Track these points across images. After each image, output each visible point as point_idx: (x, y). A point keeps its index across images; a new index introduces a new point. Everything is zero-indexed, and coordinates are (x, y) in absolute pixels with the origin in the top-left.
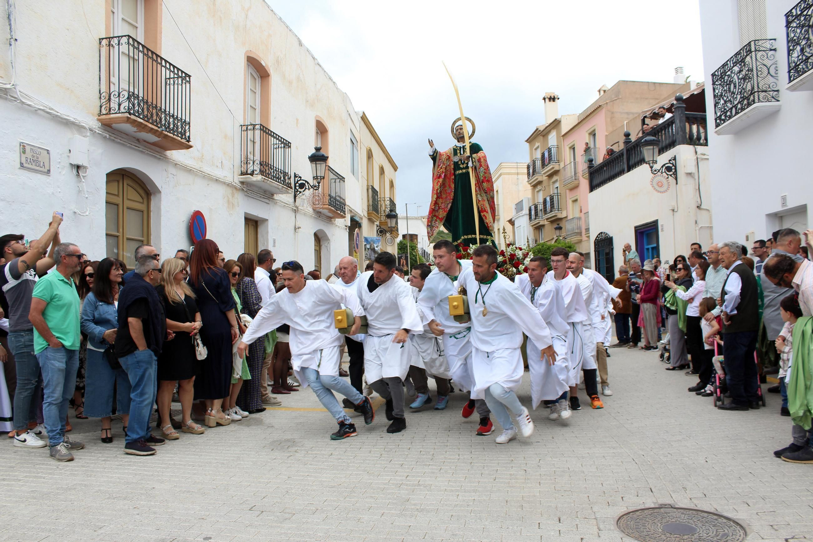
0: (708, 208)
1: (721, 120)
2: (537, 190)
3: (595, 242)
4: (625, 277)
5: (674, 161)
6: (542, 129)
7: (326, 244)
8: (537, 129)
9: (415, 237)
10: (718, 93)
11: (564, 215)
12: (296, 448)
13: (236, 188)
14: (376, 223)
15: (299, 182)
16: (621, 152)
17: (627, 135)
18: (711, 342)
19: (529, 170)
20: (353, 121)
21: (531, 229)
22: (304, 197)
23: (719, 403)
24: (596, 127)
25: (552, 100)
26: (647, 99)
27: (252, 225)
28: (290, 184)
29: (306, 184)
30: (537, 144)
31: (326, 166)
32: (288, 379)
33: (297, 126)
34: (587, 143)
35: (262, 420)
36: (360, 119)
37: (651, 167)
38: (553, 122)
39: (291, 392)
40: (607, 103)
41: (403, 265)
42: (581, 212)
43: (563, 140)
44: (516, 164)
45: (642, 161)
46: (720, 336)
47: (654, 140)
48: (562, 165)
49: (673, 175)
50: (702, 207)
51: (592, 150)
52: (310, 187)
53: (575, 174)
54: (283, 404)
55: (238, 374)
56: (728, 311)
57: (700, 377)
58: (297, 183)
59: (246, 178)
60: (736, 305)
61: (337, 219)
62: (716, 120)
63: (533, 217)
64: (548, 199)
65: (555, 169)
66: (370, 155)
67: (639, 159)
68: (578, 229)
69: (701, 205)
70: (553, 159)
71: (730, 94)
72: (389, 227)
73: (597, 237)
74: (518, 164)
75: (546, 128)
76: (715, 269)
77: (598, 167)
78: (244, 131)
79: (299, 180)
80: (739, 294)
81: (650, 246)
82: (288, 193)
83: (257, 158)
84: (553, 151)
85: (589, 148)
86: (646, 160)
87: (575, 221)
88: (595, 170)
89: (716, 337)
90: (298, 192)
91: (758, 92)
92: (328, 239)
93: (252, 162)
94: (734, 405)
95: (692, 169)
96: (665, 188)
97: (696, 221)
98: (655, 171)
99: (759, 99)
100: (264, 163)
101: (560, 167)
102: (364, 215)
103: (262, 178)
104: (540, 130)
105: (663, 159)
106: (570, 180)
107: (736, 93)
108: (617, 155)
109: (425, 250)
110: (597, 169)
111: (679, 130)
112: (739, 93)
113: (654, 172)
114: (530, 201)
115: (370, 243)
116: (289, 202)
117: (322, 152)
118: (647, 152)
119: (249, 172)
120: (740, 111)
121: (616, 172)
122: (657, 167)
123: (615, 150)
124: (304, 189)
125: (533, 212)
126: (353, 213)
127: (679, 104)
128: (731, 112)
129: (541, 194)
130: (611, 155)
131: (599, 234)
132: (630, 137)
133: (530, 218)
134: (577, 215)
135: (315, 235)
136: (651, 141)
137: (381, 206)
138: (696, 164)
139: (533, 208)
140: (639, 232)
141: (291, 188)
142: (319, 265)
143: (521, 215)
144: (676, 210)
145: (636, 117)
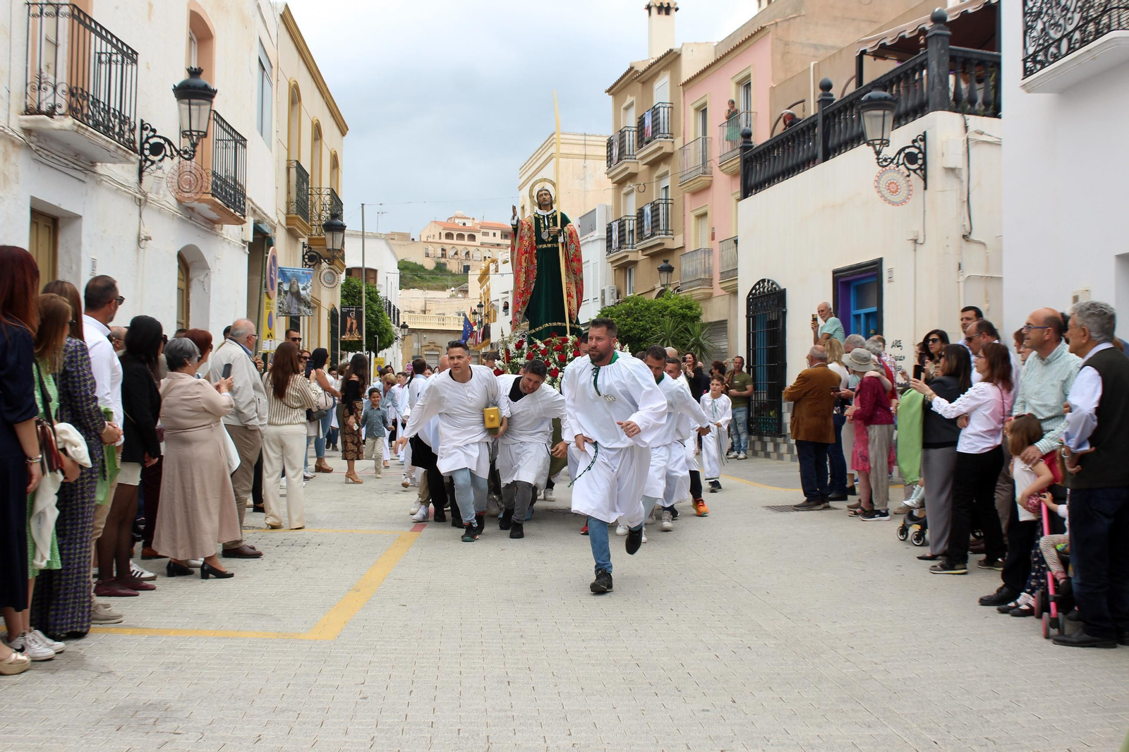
0: (983, 241)
1: (1035, 62)
2: (626, 190)
3: (748, 299)
4: (821, 368)
5: (922, 143)
6: (641, 68)
7: (201, 278)
8: (632, 68)
9: (372, 275)
10: (1032, 8)
11: (677, 243)
12: (175, 725)
13: (13, 142)
14: (302, 240)
15: (152, 141)
16: (812, 120)
17: (826, 87)
18: (1035, 506)
19: (611, 150)
20: (264, 22)
21: (610, 268)
22: (159, 173)
23: (1054, 632)
24: (751, 71)
25: (664, 12)
26: (854, 20)
27: (46, 226)
28: (134, 142)
29: (167, 146)
30: (629, 99)
31: (211, 110)
32: (131, 562)
33: (150, 18)
34: (733, 102)
35: (83, 656)
36: (278, 18)
37: (878, 153)
38: (666, 55)
39: (140, 592)
40: (776, 23)
41: (351, 330)
42: (713, 239)
43: (684, 92)
44: (583, 138)
45: (858, 138)
46: (1053, 495)
47: (886, 98)
48: (679, 143)
49: (918, 171)
50: (973, 237)
51: (743, 117)
52: (175, 153)
53: (705, 162)
54: (125, 621)
55: (43, 558)
56: (1072, 446)
57: (1004, 577)
58: (147, 141)
59: (37, 121)
60: (1089, 433)
61: (225, 226)
62: (1025, 61)
63: (615, 244)
64: (648, 210)
65: (663, 151)
66: (295, 97)
67: (847, 136)
68: (705, 273)
69: (970, 233)
70: (661, 131)
71: (1059, 10)
72: (328, 250)
73: (754, 288)
74: (587, 138)
75: (650, 66)
76: (1043, 359)
77: (761, 148)
78: (34, 16)
79: (152, 137)
80: (1093, 412)
81: (862, 311)
82: (128, 161)
83: (63, 76)
84: (663, 113)
85: (736, 111)
86: (869, 138)
87: (701, 256)
88: (755, 155)
89: (1045, 497)
90: (149, 163)
91: (1118, 8)
92: (205, 267)
93: (50, 90)
94: (1086, 637)
95: (957, 161)
96: (903, 193)
97: (960, 265)
98: (885, 160)
99: (1119, 24)
100: (80, 91)
101: (673, 148)
102: (280, 223)
103: (74, 124)
104: (637, 71)
105: (902, 137)
106: (693, 174)
107: (1072, 9)
108: (802, 125)
109: (390, 302)
110: (759, 153)
111: (936, 80)
112: (1078, 10)
113: (883, 162)
114: (610, 212)
115: (290, 281)
116: (127, 181)
117: (203, 79)
118: (872, 122)
119: (44, 108)
120: (1077, 45)
121: (799, 160)
122: (889, 152)
123: (799, 116)
124: (160, 157)
125: (615, 236)
126: (259, 215)
127: (939, 28)
128: (1058, 48)
129: (633, 198)
130: (791, 124)
131: (758, 283)
132: (831, 92)
133: (609, 246)
134: (706, 244)
135: (180, 256)
136: (880, 99)
137: (313, 205)
138: (966, 151)
139: (615, 226)
140: (842, 283)
141: (135, 151)
142: (184, 321)
143: (590, 239)
144: (920, 241)
145: (834, 54)
